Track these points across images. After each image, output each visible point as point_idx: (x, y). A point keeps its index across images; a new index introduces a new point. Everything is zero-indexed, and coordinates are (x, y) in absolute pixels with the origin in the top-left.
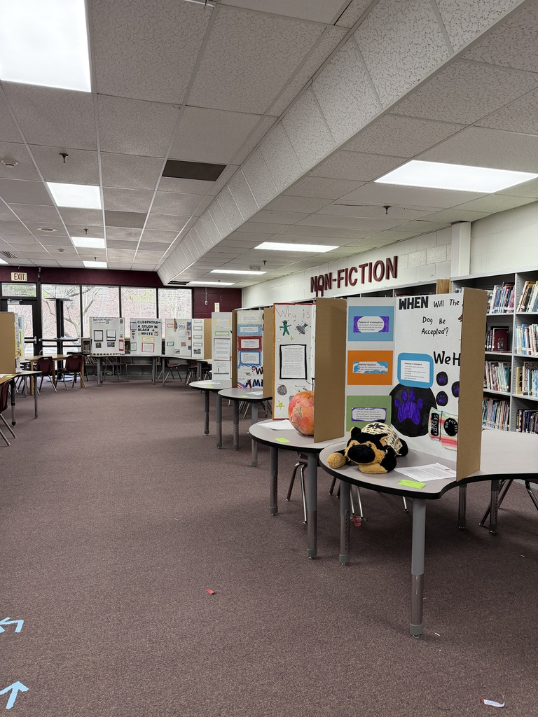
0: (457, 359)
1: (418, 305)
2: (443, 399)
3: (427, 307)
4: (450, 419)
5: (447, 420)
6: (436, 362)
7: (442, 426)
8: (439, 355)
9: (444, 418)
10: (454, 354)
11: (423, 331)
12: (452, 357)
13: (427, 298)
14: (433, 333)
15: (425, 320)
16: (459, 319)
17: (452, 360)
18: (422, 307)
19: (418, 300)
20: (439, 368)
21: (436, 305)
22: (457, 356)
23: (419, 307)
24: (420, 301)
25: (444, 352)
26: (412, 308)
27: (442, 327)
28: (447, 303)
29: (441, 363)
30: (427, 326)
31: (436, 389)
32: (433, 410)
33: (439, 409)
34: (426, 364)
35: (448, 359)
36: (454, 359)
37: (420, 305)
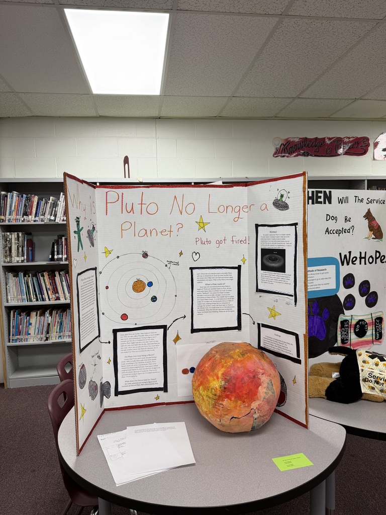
0: (363, 258)
1: (319, 200)
2: (350, 302)
3: (330, 203)
4: (360, 321)
5: (358, 323)
6: (343, 264)
7: (352, 331)
8: (345, 256)
9: (354, 322)
10: (361, 253)
11: (327, 231)
12: (358, 256)
13: (330, 192)
14: (339, 232)
15: (329, 217)
16: (364, 217)
17: (358, 259)
18: (325, 203)
19: (319, 195)
20: (345, 270)
21: (340, 201)
22: (363, 255)
23: (321, 203)
24: (322, 195)
25: (350, 252)
26: (313, 203)
27: (347, 226)
28: (352, 199)
29: (348, 264)
30: (332, 225)
31: (342, 294)
32: (341, 318)
33: (347, 314)
34: (331, 269)
35: (354, 259)
36: (361, 258)
37: (322, 200)
